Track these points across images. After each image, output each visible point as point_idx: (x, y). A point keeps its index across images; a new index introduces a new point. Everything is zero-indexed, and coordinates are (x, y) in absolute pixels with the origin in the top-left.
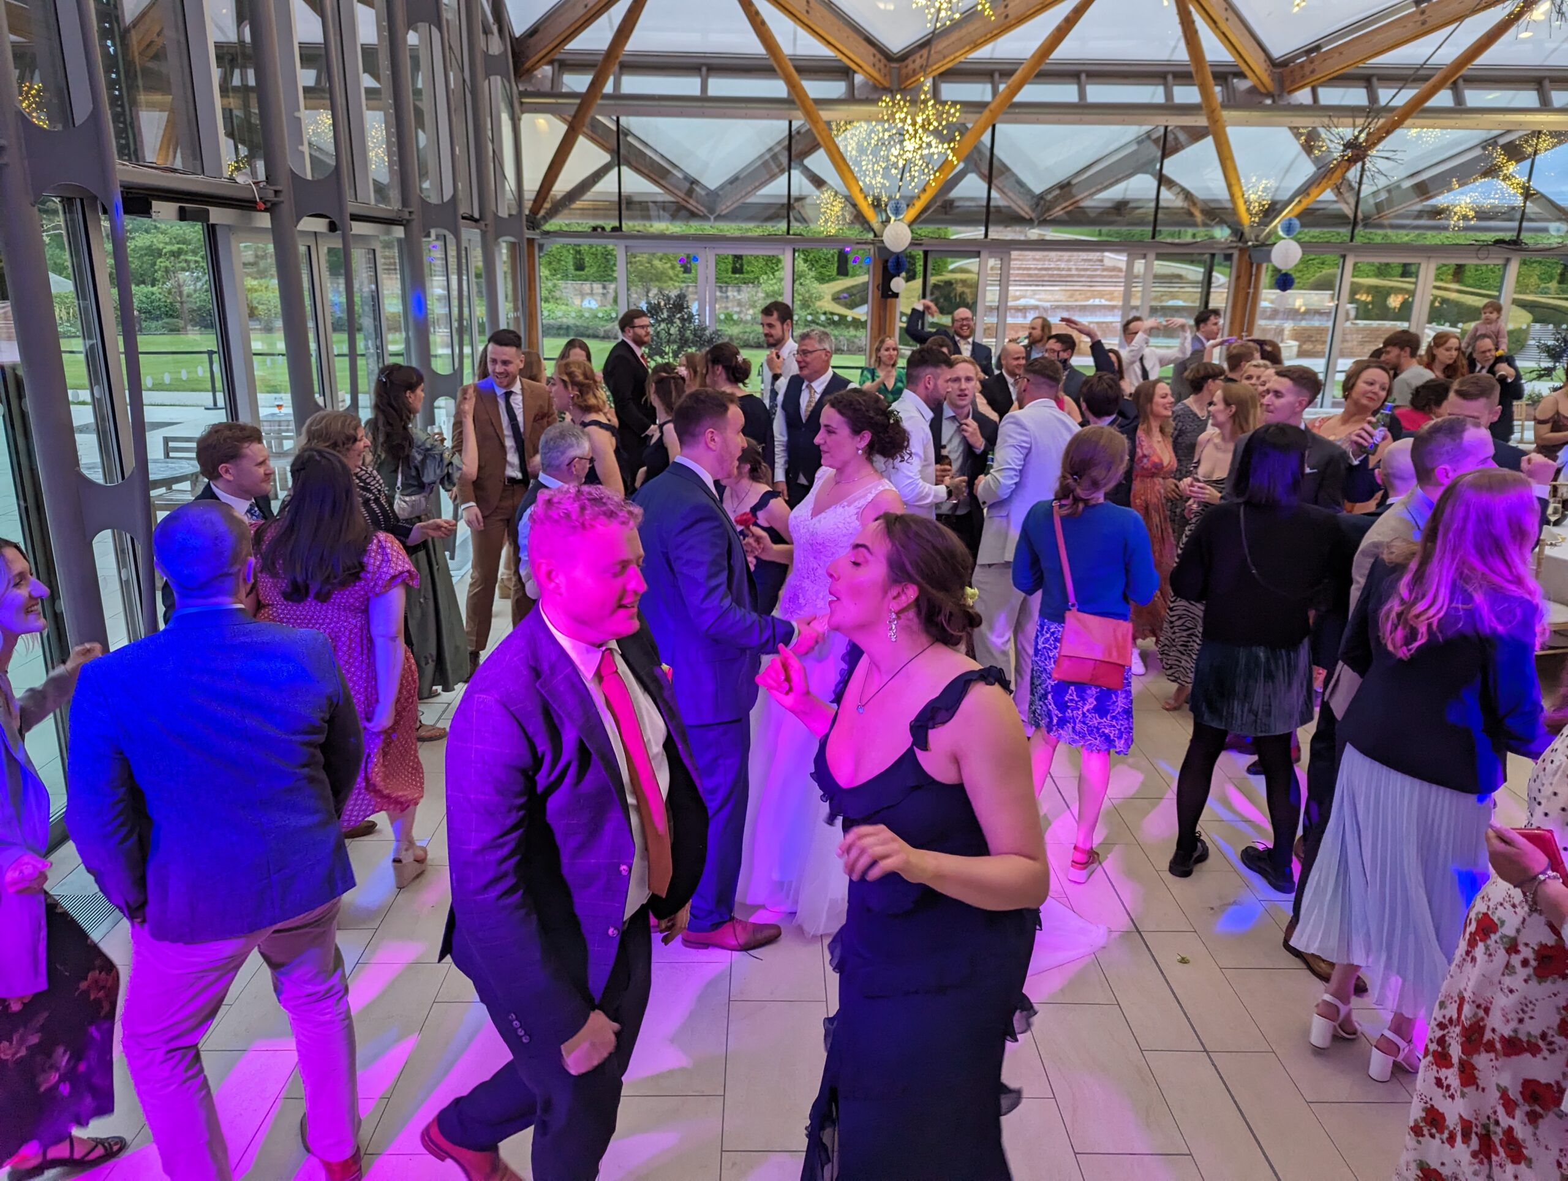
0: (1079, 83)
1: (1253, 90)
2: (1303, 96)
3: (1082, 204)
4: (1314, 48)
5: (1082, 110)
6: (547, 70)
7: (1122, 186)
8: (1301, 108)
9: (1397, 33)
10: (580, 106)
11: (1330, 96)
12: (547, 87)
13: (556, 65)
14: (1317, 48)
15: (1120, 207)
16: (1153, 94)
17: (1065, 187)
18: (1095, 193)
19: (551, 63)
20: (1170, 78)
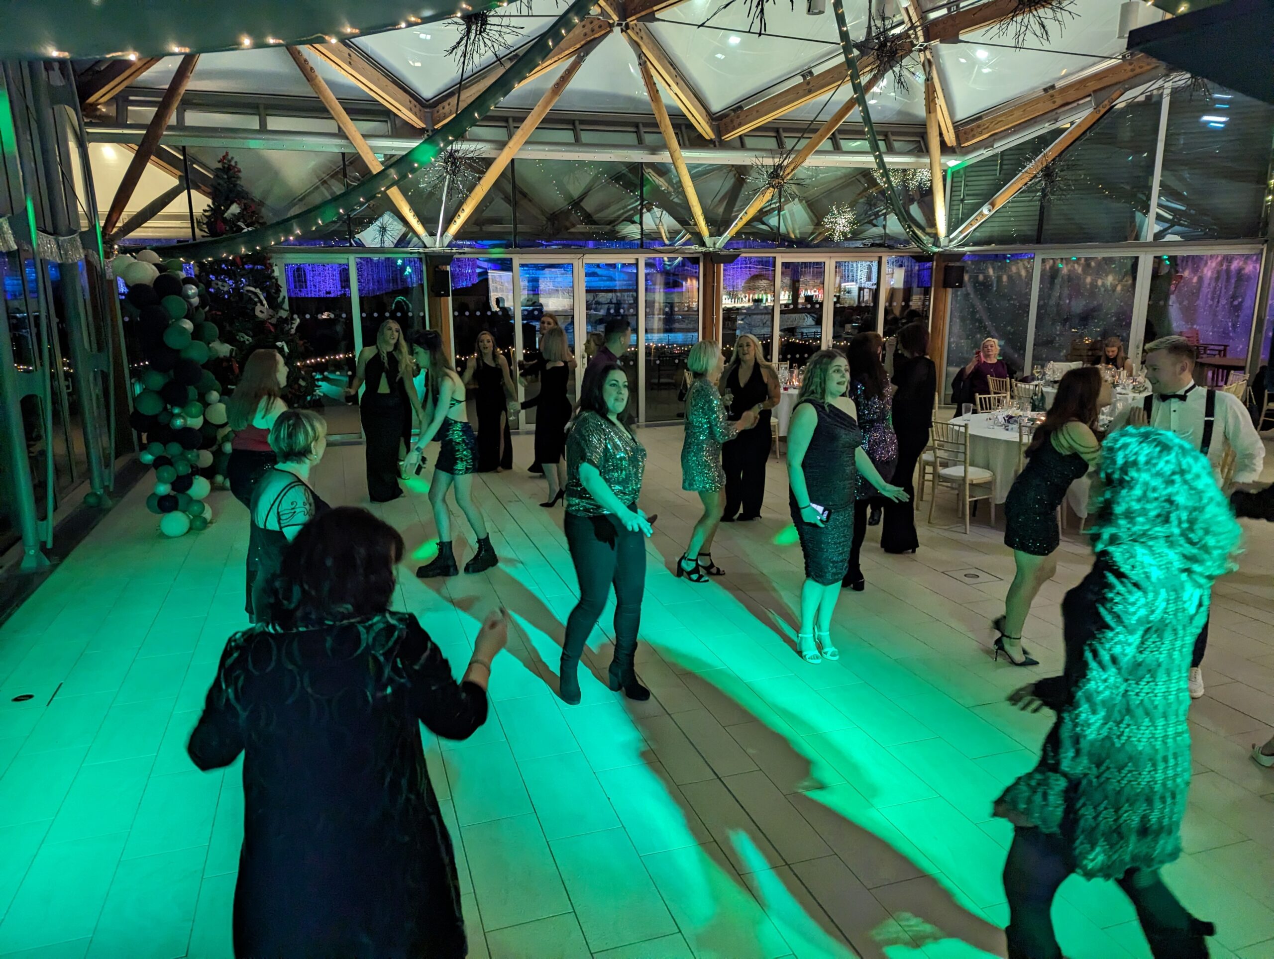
0: (574, 130)
1: (700, 137)
4: (738, 107)
5: (579, 149)
9: (792, 97)
10: (147, 135)
11: (753, 142)
13: (120, 102)
14: (741, 107)
16: (630, 139)
20: (641, 127)
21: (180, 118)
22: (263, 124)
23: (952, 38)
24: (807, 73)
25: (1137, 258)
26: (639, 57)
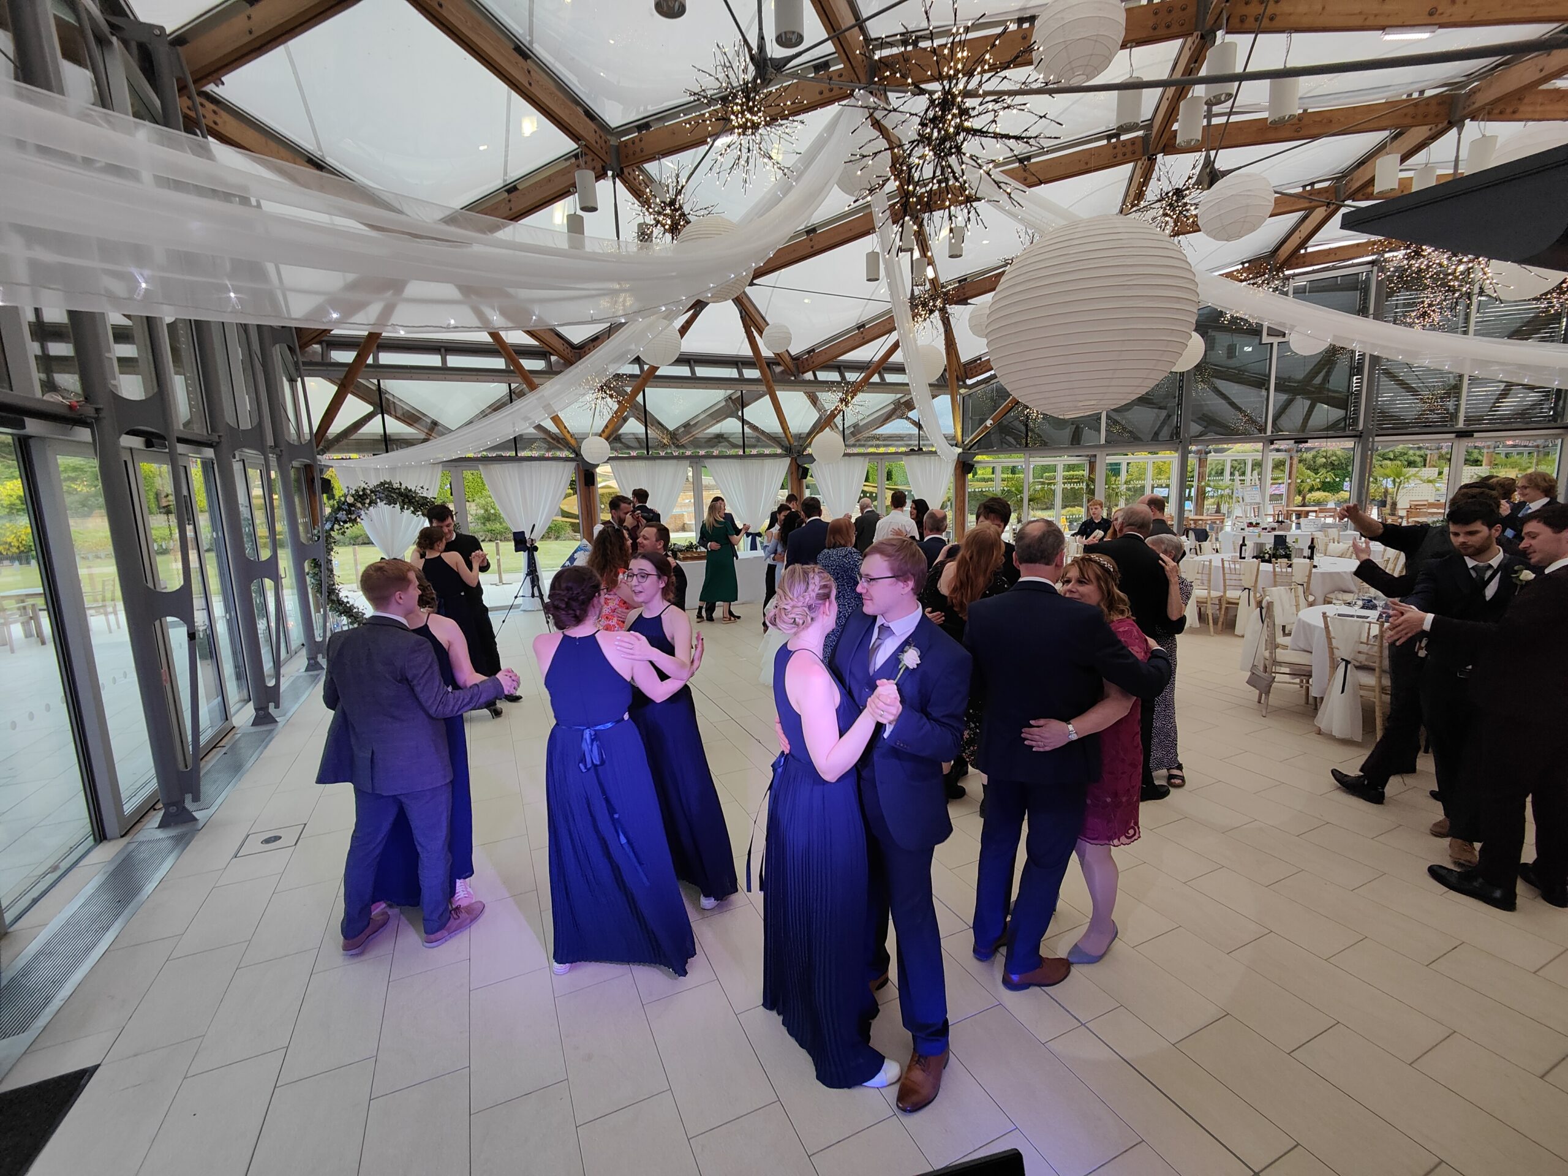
0: (690, 366)
1: (782, 372)
2: (809, 376)
3: (697, 436)
4: (811, 351)
5: (694, 381)
6: (317, 347)
7: (719, 425)
8: (809, 381)
9: (851, 343)
10: (348, 373)
11: (822, 376)
12: (319, 359)
13: (324, 345)
14: (813, 350)
15: (720, 438)
16: (732, 373)
17: (687, 425)
18: (705, 429)
19: (320, 343)
20: (740, 364)
21: (376, 358)
22: (444, 361)
23: (963, 301)
24: (860, 327)
25: (1095, 456)
26: (741, 313)
